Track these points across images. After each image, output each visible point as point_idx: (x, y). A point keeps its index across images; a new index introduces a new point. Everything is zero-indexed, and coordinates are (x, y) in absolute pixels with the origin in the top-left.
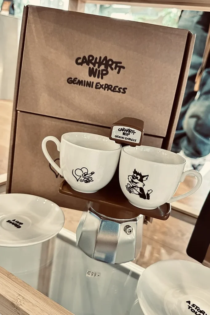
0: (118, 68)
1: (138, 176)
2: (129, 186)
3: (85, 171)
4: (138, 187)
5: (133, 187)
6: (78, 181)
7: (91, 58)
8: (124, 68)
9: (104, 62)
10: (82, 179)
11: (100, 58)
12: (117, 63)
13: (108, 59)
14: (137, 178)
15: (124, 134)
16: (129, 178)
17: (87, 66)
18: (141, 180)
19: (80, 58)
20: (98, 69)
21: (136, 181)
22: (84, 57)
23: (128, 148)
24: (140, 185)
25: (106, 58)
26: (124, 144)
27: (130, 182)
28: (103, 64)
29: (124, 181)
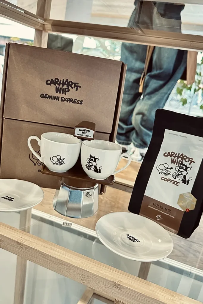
0: (76, 87)
1: (93, 159)
2: (87, 166)
3: (59, 157)
4: (93, 166)
5: (90, 166)
6: (54, 164)
7: (57, 80)
8: (80, 87)
9: (66, 83)
10: (57, 163)
11: (63, 80)
12: (75, 84)
13: (69, 81)
14: (92, 160)
15: (83, 133)
16: (88, 160)
17: (54, 86)
18: (95, 161)
19: (49, 80)
20: (62, 88)
21: (92, 162)
22: (52, 80)
23: (86, 142)
24: (94, 164)
25: (67, 80)
26: (83, 139)
27: (88, 163)
28: (66, 85)
29: (84, 163)
